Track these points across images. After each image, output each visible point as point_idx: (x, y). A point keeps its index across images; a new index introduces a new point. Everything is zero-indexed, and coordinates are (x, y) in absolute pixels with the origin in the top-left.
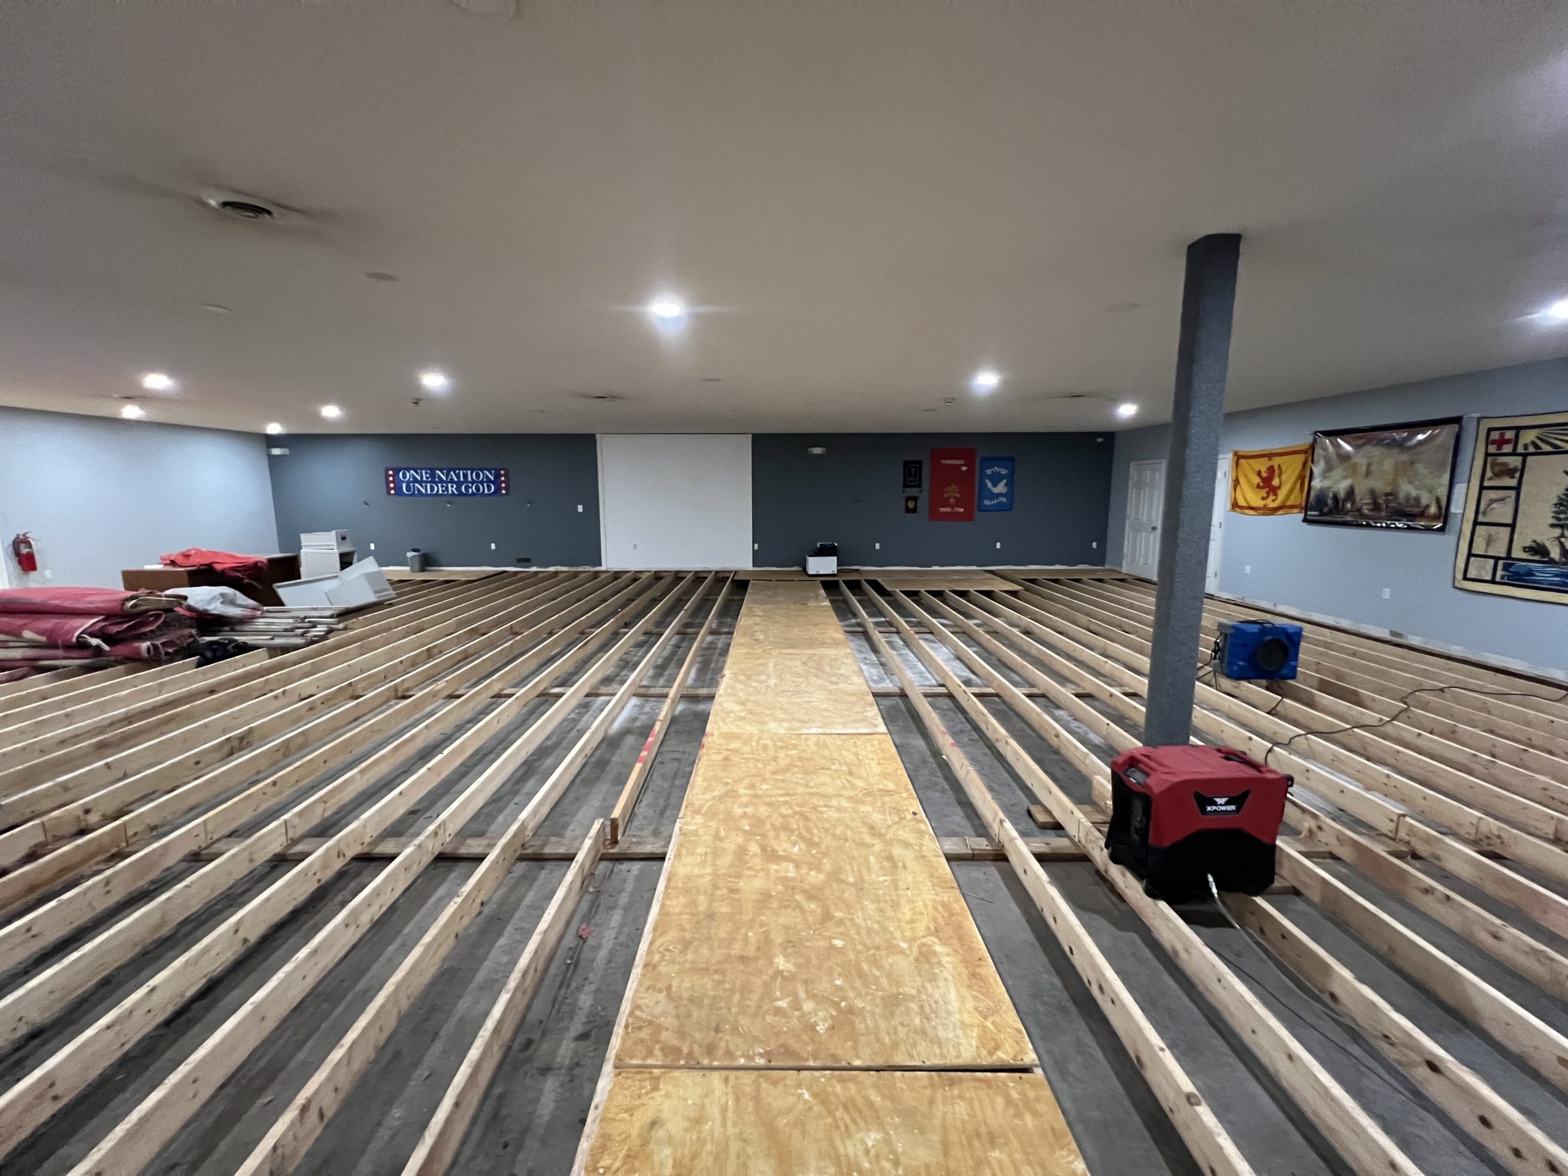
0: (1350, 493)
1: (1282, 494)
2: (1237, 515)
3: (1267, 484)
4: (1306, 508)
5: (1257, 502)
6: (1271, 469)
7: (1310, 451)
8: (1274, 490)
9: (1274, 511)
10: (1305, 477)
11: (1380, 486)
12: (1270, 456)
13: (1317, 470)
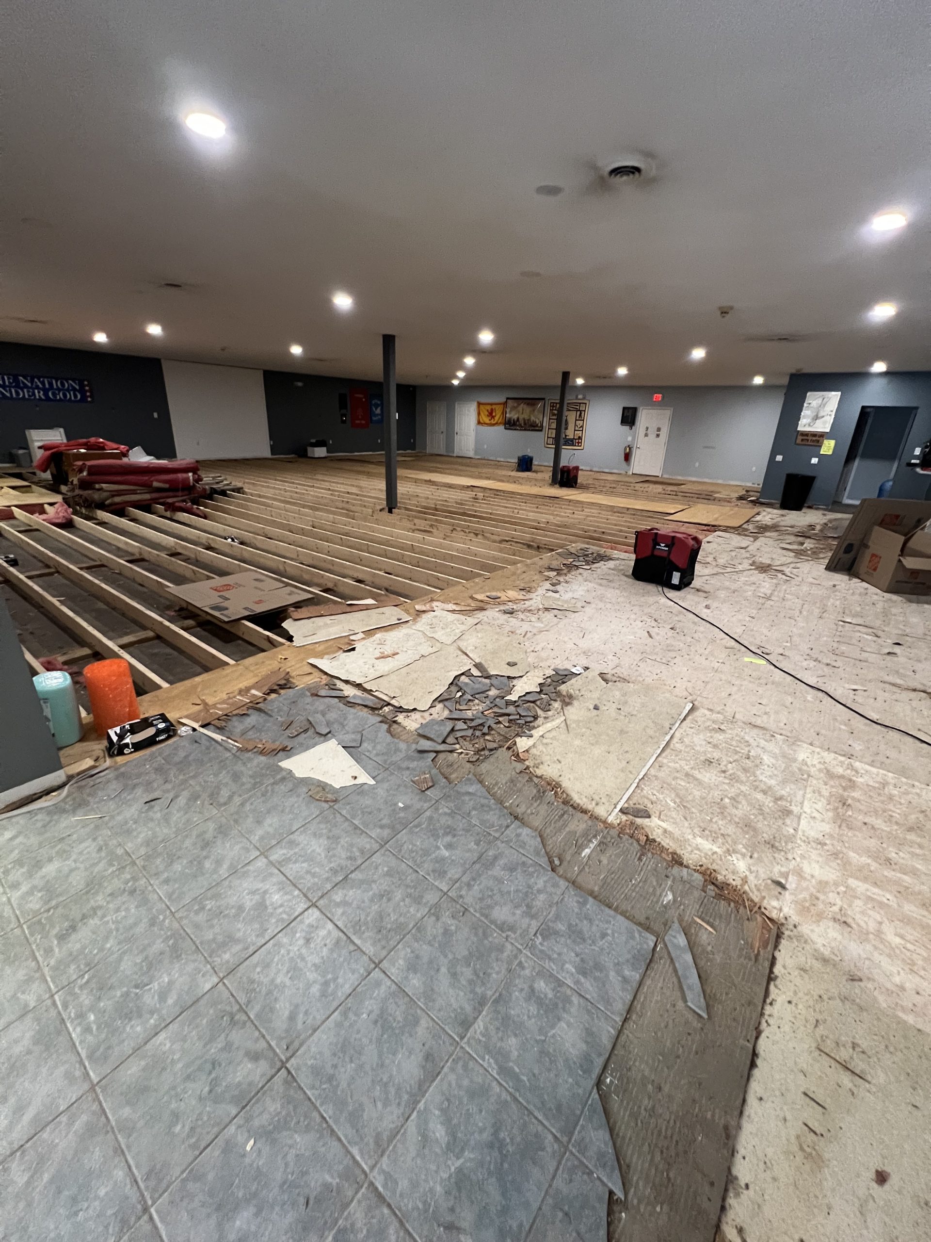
0: (518, 419)
1: (496, 418)
2: (480, 427)
3: (491, 414)
4: (505, 424)
5: (487, 421)
6: (492, 410)
7: (505, 404)
8: (493, 417)
9: (494, 425)
10: (504, 413)
11: (526, 417)
12: (491, 404)
13: (508, 410)
